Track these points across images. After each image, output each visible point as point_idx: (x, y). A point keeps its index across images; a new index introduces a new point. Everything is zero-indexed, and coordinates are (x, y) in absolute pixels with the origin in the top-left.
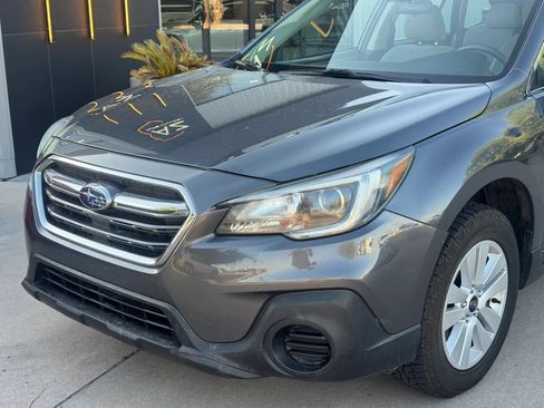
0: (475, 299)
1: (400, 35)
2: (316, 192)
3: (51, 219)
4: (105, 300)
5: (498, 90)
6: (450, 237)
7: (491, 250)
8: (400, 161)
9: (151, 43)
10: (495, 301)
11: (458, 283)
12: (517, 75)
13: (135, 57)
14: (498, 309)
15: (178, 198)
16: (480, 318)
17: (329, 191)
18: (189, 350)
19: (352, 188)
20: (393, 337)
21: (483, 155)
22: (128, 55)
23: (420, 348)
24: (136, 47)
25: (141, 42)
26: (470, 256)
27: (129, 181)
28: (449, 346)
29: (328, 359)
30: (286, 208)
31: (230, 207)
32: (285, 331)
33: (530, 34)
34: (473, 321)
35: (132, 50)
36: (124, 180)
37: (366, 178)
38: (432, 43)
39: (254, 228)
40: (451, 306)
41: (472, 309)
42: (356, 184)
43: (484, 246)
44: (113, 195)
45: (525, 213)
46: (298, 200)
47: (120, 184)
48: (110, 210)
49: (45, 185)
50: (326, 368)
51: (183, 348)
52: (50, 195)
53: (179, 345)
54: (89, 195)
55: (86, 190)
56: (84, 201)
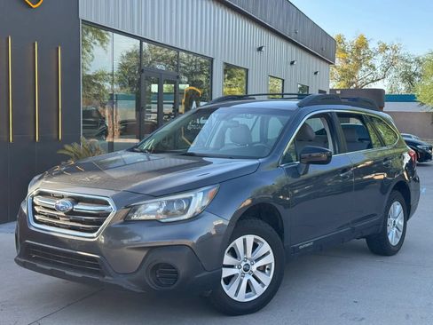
0: (248, 265)
2: (173, 201)
3: (37, 221)
5: (264, 163)
8: (213, 190)
9: (76, 145)
10: (268, 269)
13: (66, 153)
14: (270, 274)
15: (107, 204)
16: (254, 276)
17: (179, 201)
19: (189, 200)
20: (208, 273)
22: (61, 152)
24: (67, 147)
25: (70, 144)
27: (82, 198)
29: (176, 281)
30: (158, 209)
31: (132, 207)
32: (156, 267)
34: (248, 277)
35: (64, 149)
36: (79, 197)
37: (196, 196)
39: (143, 218)
42: (191, 198)
44: (73, 205)
46: (164, 205)
47: (77, 200)
48: (71, 213)
49: (34, 205)
50: (175, 285)
51: (106, 277)
52: (37, 209)
53: (104, 276)
54: (60, 205)
55: (59, 203)
56: (58, 209)
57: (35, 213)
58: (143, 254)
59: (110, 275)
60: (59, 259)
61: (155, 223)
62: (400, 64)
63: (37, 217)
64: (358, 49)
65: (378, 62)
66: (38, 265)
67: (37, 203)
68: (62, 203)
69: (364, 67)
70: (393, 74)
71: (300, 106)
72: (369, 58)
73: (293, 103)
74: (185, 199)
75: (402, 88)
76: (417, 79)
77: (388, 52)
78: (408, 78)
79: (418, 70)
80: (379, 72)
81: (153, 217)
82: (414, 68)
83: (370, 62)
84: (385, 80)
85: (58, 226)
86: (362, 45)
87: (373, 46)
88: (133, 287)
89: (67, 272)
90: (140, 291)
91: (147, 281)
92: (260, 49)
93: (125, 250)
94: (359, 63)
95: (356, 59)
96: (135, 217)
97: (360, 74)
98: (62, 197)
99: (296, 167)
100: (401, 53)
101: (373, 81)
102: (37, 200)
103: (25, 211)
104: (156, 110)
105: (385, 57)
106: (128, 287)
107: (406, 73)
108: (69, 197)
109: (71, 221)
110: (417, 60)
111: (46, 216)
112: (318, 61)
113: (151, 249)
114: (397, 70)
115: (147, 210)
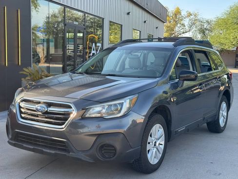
0: (155, 142)
1: (127, 66)
2: (111, 105)
3: (23, 118)
4: (42, 142)
5: (160, 80)
6: (148, 121)
7: (160, 128)
8: (134, 97)
9: (30, 68)
10: (161, 144)
11: (151, 136)
12: (165, 76)
13: (25, 73)
14: (162, 147)
15: (70, 107)
16: (157, 149)
17: (115, 105)
18: (73, 154)
19: (122, 104)
20: (133, 149)
21: (156, 99)
22: (21, 73)
23: (140, 155)
25: (26, 68)
26: (154, 128)
27: (53, 103)
28: (149, 156)
29: (115, 155)
30: (102, 110)
31: (86, 109)
32: (102, 147)
33: (168, 65)
34: (155, 149)
35: (23, 71)
36: (51, 103)
37: (125, 101)
38: (137, 69)
39: (94, 116)
40: (149, 143)
41: (155, 145)
43: (158, 126)
44: (48, 108)
45: (169, 118)
46: (106, 107)
47: (49, 105)
48: (47, 113)
49: (20, 107)
50: (114, 157)
51: (71, 153)
52: (22, 110)
53: (69, 153)
54: (39, 108)
55: (38, 106)
56: (37, 110)
57: (21, 112)
58: (94, 138)
59: (74, 152)
60: (39, 141)
61: (101, 119)
62: (198, 23)
63: (23, 115)
64: (176, 15)
65: (186, 22)
66: (25, 145)
67: (22, 106)
68: (40, 107)
69: (179, 25)
70: (194, 29)
71: (175, 46)
72: (181, 20)
73: (170, 44)
74: (119, 104)
75: (199, 37)
76: (207, 32)
77: (192, 17)
78: (203, 31)
79: (208, 27)
80: (187, 28)
81: (99, 115)
82: (205, 26)
83: (182, 22)
84: (190, 32)
85: (38, 121)
86: (178, 12)
87: (184, 13)
88: (88, 159)
89: (44, 150)
90: (92, 161)
91: (97, 155)
92: (128, 14)
93: (82, 136)
94: (176, 23)
95: (174, 20)
96: (88, 115)
97: (177, 29)
98: (39, 103)
99: (177, 83)
100: (199, 17)
101: (183, 33)
102: (23, 105)
103: (15, 111)
104: (73, 48)
105: (190, 20)
106: (85, 159)
107: (201, 28)
108: (44, 103)
109: (46, 118)
110: (207, 22)
111: (29, 114)
112: (158, 21)
113: (99, 135)
114: (196, 27)
115: (95, 111)
